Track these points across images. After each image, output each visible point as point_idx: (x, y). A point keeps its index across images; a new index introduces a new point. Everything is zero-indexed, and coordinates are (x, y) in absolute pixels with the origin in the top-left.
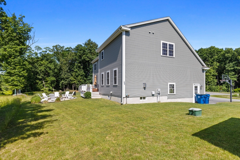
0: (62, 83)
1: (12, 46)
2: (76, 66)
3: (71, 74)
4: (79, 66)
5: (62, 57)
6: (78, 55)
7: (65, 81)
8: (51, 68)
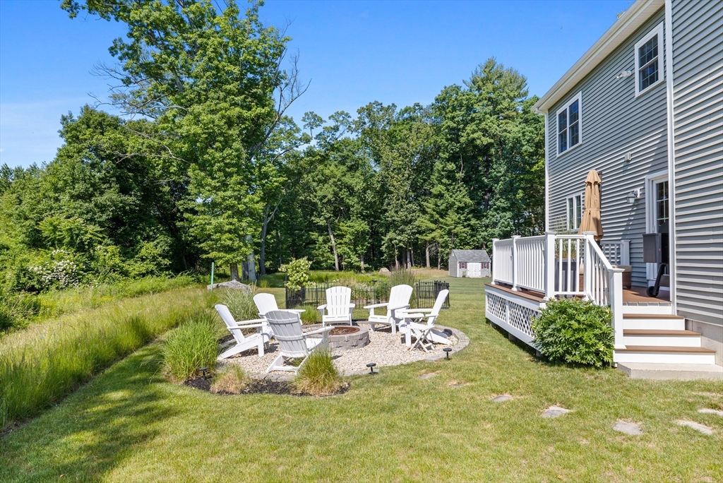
0: (391, 240)
1: (216, 104)
2: (437, 175)
3: (420, 205)
4: (450, 171)
5: (389, 143)
6: (447, 128)
7: (399, 235)
8: (353, 189)
